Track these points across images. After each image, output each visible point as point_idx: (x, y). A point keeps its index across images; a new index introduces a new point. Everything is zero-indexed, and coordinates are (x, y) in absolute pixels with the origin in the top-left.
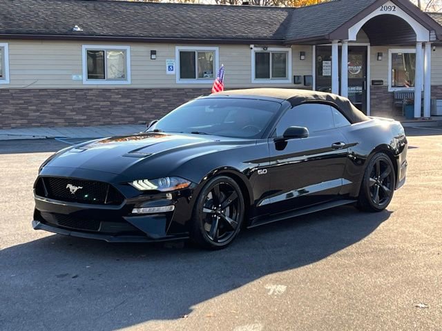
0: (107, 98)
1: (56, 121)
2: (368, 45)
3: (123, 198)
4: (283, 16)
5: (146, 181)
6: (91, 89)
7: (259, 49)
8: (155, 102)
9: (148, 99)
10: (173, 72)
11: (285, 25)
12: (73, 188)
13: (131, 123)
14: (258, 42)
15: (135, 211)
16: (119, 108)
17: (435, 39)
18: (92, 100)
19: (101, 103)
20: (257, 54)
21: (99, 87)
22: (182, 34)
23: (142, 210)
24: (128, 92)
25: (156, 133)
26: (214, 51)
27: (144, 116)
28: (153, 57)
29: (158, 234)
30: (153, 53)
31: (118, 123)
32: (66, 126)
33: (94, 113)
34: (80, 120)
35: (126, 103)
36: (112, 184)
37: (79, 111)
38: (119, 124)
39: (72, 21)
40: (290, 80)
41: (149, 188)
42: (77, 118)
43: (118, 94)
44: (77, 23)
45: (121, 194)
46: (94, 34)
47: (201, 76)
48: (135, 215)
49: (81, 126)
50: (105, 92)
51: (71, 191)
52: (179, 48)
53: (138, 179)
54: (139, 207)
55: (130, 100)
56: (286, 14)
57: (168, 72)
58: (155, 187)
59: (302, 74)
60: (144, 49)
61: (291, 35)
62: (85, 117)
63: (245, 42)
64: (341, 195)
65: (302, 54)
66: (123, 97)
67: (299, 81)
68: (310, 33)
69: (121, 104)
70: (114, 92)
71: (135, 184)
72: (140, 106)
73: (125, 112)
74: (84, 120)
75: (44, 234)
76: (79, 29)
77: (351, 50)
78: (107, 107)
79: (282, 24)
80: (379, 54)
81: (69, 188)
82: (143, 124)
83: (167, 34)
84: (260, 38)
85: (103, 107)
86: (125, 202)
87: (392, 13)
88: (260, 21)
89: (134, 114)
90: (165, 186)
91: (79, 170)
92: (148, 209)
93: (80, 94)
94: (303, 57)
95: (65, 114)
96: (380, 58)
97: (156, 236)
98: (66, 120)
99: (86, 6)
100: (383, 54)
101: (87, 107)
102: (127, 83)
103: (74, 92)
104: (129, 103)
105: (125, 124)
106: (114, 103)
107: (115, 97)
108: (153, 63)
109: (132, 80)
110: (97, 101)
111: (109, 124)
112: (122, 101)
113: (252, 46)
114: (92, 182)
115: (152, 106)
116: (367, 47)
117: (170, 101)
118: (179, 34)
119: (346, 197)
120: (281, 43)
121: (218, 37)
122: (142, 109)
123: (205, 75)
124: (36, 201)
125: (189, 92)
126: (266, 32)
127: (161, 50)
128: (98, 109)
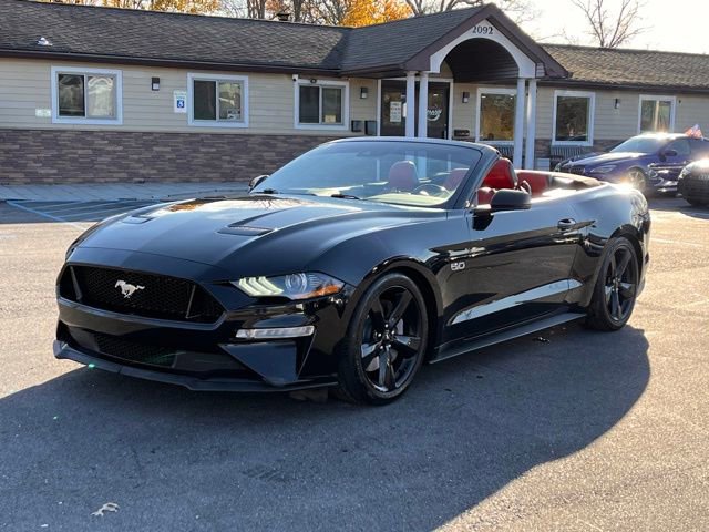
0: (88, 144)
1: (12, 175)
2: (451, 81)
3: (221, 310)
4: (336, 38)
5: (263, 279)
6: (64, 131)
7: (306, 82)
8: (157, 152)
9: (148, 146)
10: (184, 110)
11: (339, 50)
12: (127, 288)
13: (122, 181)
14: (303, 71)
15: (241, 334)
16: (105, 159)
17: (543, 75)
18: (65, 145)
19: (80, 152)
20: (302, 88)
21: (77, 128)
22: (198, 57)
23: (253, 333)
24: (118, 137)
25: (268, 195)
26: (242, 81)
27: (142, 171)
28: (156, 86)
29: (283, 376)
30: (156, 81)
31: (102, 180)
32: (26, 183)
33: (68, 165)
34: (48, 176)
35: (115, 152)
36: (201, 283)
37: (46, 162)
38: (106, 182)
39: (37, 32)
40: (346, 127)
41: (269, 293)
42: (43, 171)
43: (103, 138)
44: (44, 34)
45: (216, 302)
46: (70, 50)
47: (224, 117)
48: (243, 341)
49: (50, 184)
50: (84, 136)
51: (123, 292)
52: (192, 76)
53: (248, 275)
54: (250, 328)
55: (121, 148)
56: (340, 35)
57: (177, 110)
58: (278, 291)
59: (363, 118)
60: (142, 76)
61: (349, 63)
62: (55, 171)
63: (285, 70)
64: (569, 305)
65: (363, 90)
66: (112, 142)
67: (359, 128)
68: (376, 60)
69: (108, 153)
70: (98, 136)
71: (243, 284)
72: (136, 157)
73: (114, 165)
74: (55, 174)
75: (70, 366)
76: (47, 43)
77: (432, 87)
78: (88, 156)
79: (335, 49)
80: (465, 95)
81: (119, 287)
82: (140, 182)
83: (175, 55)
84: (306, 66)
85: (81, 156)
86: (225, 317)
87: (487, 36)
88: (305, 44)
89: (128, 168)
90: (298, 288)
91: (139, 255)
92: (265, 331)
93: (48, 137)
94: (364, 95)
95: (25, 166)
96: (466, 100)
97: (279, 381)
98: (27, 174)
99: (59, 12)
100: (471, 96)
101: (59, 157)
102: (118, 124)
103: (39, 134)
104: (120, 151)
105: (114, 182)
106: (99, 152)
107: (99, 143)
108: (154, 95)
109: (124, 119)
110: (73, 148)
111: (91, 181)
112: (109, 148)
113: (296, 77)
114: (163, 278)
115: (153, 157)
116: (449, 84)
117: (178, 150)
118: (191, 55)
119: (574, 308)
120: (336, 74)
121: (249, 62)
122: (138, 161)
123: (229, 115)
124: (60, 306)
125: (207, 139)
126: (314, 59)
127: (168, 77)
128: (73, 160)
